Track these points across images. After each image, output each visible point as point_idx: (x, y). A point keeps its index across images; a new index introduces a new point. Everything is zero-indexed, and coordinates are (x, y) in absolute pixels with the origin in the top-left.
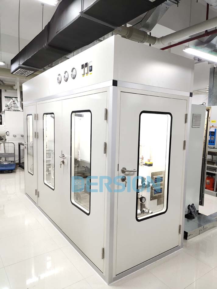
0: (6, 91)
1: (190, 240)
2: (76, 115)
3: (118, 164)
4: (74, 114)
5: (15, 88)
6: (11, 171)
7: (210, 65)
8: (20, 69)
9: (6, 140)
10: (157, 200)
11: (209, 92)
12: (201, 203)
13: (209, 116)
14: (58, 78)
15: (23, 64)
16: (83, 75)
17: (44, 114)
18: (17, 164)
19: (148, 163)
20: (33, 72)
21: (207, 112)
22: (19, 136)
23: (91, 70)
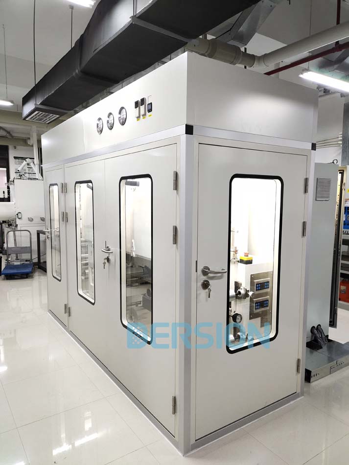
0: (15, 148)
1: (315, 384)
2: (127, 184)
3: (197, 261)
4: (123, 182)
5: (30, 142)
6: (26, 276)
7: (343, 98)
8: (37, 112)
9: (16, 226)
10: (260, 318)
11: (343, 144)
12: (333, 323)
13: (344, 181)
14: (98, 124)
15: (41, 104)
16: (137, 118)
17: (77, 183)
18: (35, 264)
19: (245, 259)
20: (58, 116)
21: (340, 176)
22: (37, 220)
23: (150, 110)
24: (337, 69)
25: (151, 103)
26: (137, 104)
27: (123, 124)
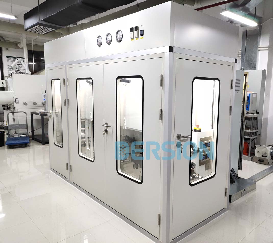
0: (7, 49)
1: (234, 203)
2: (121, 81)
3: (174, 131)
5: (20, 46)
6: (25, 145)
7: (242, 28)
10: (205, 165)
11: (242, 57)
12: (240, 168)
14: (98, 40)
15: (44, 20)
16: (131, 38)
17: (78, 79)
18: (30, 137)
19: (197, 129)
20: (54, 29)
21: (245, 77)
22: (30, 104)
23: (142, 34)
24: (241, 10)
25: (143, 30)
26: (131, 30)
27: (120, 41)
